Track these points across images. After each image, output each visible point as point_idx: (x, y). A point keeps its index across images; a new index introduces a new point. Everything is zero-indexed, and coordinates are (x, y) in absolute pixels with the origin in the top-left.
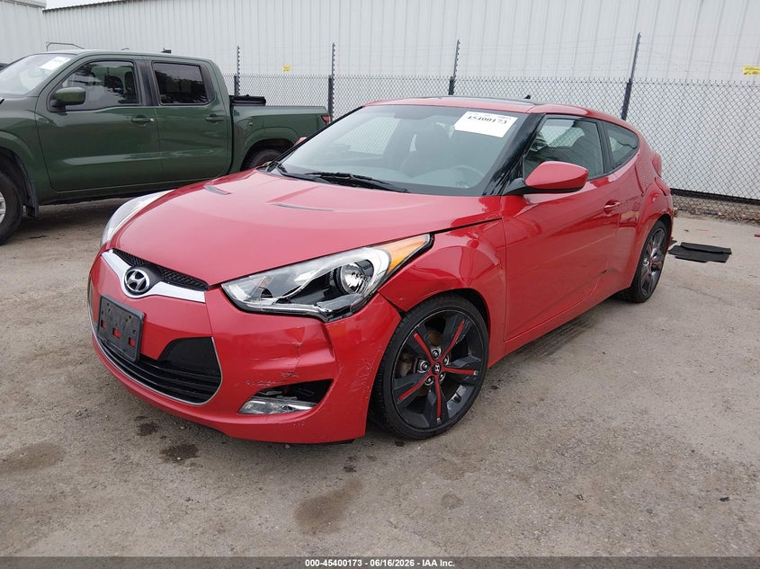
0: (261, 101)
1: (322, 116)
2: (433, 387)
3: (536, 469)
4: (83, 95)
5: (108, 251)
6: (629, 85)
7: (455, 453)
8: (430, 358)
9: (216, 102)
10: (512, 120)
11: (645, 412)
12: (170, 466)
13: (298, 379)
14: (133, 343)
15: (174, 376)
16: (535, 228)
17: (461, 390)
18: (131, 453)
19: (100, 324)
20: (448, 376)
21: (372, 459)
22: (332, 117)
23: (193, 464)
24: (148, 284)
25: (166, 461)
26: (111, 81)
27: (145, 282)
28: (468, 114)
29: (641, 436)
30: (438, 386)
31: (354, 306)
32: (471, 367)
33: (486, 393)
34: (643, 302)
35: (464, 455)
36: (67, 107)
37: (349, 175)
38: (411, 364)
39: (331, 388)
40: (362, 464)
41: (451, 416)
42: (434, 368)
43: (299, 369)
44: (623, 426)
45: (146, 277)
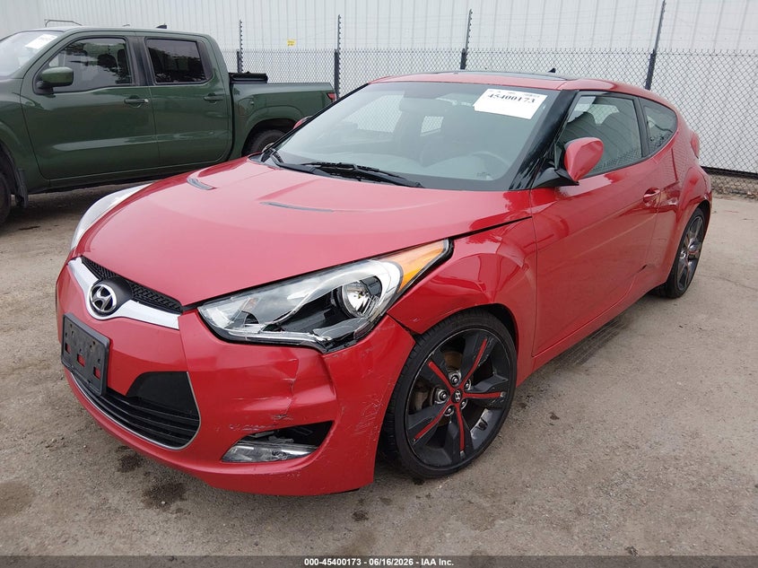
0: (262, 78)
1: (328, 93)
2: (454, 418)
3: (579, 513)
4: (71, 75)
5: (74, 259)
6: (653, 56)
7: (483, 493)
8: (449, 385)
9: (216, 80)
10: (541, 98)
11: (695, 435)
12: (152, 513)
13: (290, 421)
14: (98, 373)
15: (146, 415)
16: (561, 224)
17: (486, 415)
18: (109, 495)
19: (65, 347)
20: (471, 403)
21: (387, 502)
22: (338, 93)
23: (179, 510)
24: (114, 303)
25: (149, 505)
26: (105, 60)
27: (111, 300)
28: (489, 92)
29: (695, 467)
30: (459, 414)
31: (359, 332)
32: (497, 389)
33: (514, 414)
34: (679, 297)
35: (493, 495)
36: (55, 89)
37: (352, 166)
38: (427, 393)
39: (332, 432)
40: (375, 508)
41: (475, 447)
42: (454, 396)
43: (292, 411)
44: (673, 454)
45: (113, 294)
